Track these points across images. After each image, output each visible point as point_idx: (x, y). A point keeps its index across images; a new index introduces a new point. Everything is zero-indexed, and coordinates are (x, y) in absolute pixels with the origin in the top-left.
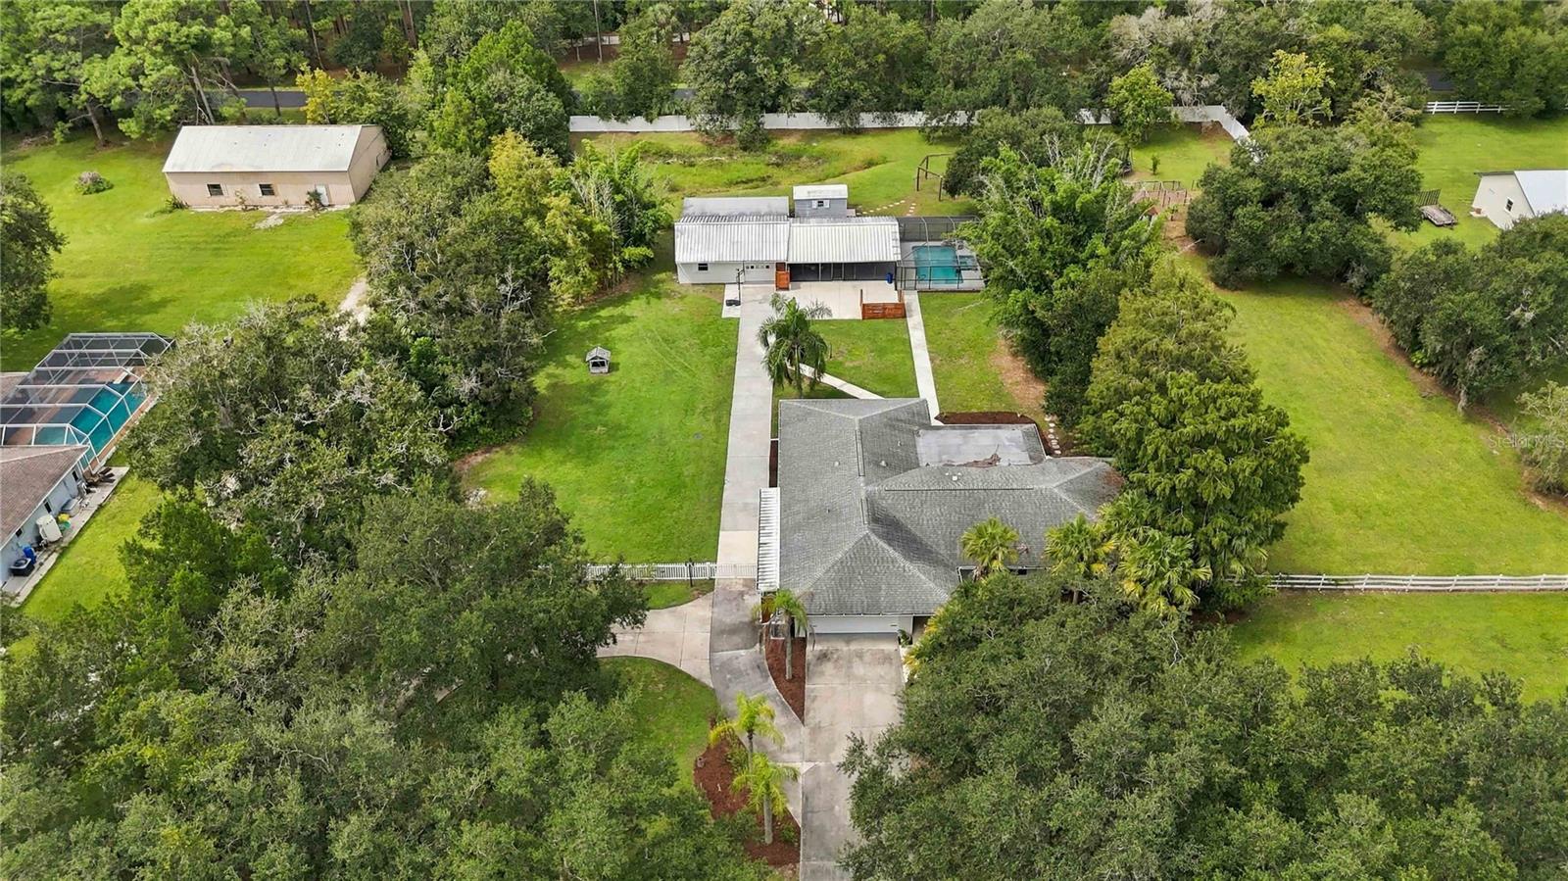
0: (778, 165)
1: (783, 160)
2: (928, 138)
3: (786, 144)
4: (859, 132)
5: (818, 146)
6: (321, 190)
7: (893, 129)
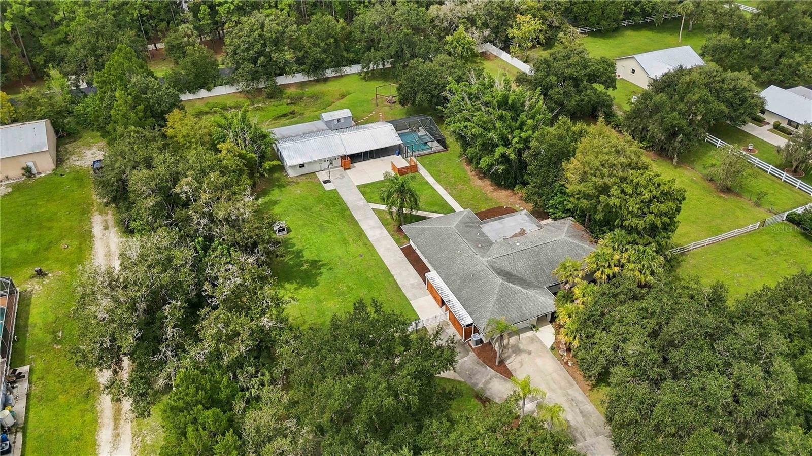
0: (293, 104)
1: (295, 101)
2: (364, 78)
3: (292, 91)
4: (326, 80)
5: (309, 90)
6: (31, 164)
7: (342, 76)
